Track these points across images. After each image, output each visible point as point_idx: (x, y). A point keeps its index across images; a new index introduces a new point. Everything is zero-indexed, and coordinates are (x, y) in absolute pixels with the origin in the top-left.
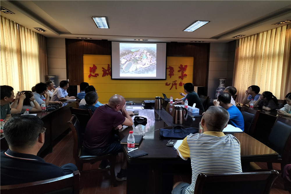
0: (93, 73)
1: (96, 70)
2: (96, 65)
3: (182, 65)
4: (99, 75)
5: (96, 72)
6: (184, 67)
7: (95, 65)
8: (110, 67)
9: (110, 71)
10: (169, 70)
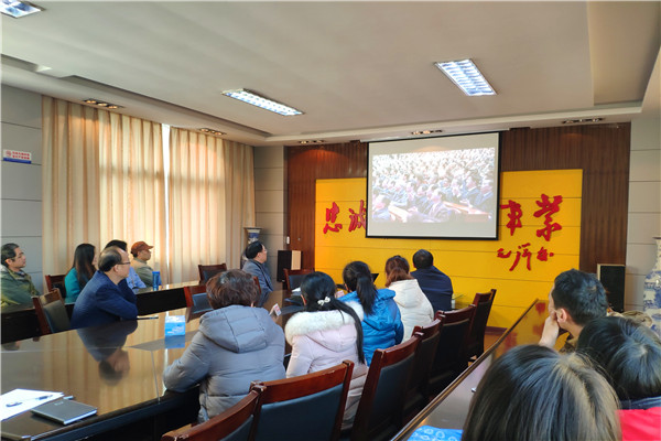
0: (333, 222)
1: (338, 215)
3: (548, 197)
4: (344, 226)
5: (338, 221)
6: (551, 200)
7: (337, 203)
8: (365, 207)
9: (364, 216)
10: (508, 211)
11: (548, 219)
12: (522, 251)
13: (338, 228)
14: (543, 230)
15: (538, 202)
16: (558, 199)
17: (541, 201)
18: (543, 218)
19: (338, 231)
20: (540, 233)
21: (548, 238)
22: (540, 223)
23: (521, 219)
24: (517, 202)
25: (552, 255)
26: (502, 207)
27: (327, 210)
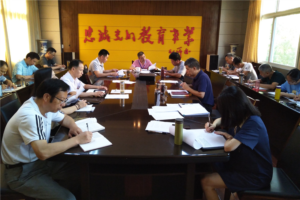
0: (89, 36)
1: (92, 33)
3: (189, 27)
4: (96, 39)
5: (92, 36)
6: (190, 29)
7: (91, 27)
8: (107, 29)
9: (107, 34)
10: (173, 33)
11: (189, 37)
12: (178, 50)
13: (92, 40)
14: (187, 42)
16: (193, 28)
17: (186, 29)
18: (187, 37)
19: (92, 42)
20: (185, 43)
21: (188, 45)
22: (185, 38)
23: (178, 37)
24: (177, 29)
25: (190, 51)
26: (171, 31)
27: (86, 30)
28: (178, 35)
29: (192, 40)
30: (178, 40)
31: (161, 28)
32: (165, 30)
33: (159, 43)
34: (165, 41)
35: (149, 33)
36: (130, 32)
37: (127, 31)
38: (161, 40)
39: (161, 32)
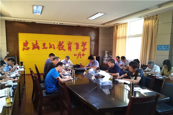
0: (26, 47)
2: (28, 41)
4: (30, 48)
5: (28, 46)
6: (85, 43)
8: (38, 42)
9: (37, 45)
10: (76, 45)
11: (84, 47)
12: (79, 54)
13: (28, 49)
14: (83, 49)
15: (82, 43)
18: (83, 47)
19: (28, 50)
21: (84, 51)
23: (79, 47)
24: (78, 43)
25: (85, 55)
26: (75, 44)
27: (24, 43)
28: (79, 46)
29: (86, 49)
30: (79, 48)
31: (69, 42)
32: (72, 43)
33: (68, 50)
34: (72, 49)
35: (63, 45)
36: (51, 44)
37: (50, 43)
38: (70, 48)
39: (70, 44)
